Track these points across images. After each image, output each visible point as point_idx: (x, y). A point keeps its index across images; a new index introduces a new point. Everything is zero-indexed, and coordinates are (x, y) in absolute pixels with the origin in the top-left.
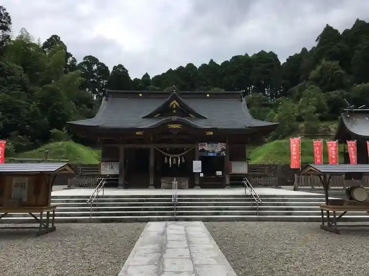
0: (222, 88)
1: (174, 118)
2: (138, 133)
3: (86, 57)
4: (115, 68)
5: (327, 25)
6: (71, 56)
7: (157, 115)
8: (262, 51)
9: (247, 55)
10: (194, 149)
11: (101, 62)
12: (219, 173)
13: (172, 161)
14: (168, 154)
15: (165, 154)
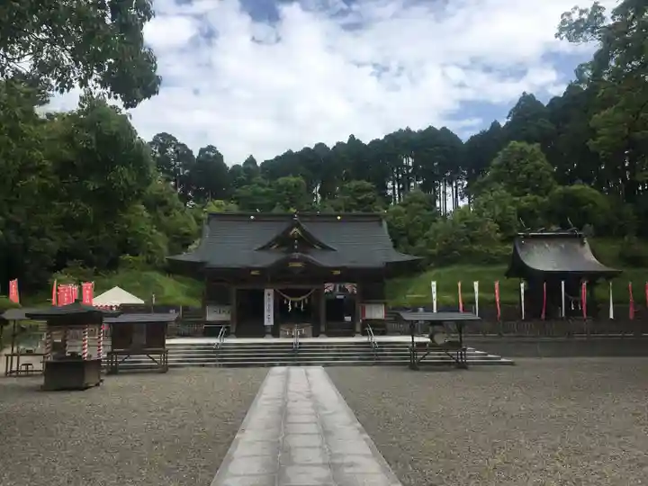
0: (368, 181)
1: (296, 255)
2: (253, 273)
3: (159, 135)
4: (202, 151)
5: (524, 93)
7: (275, 247)
8: (430, 127)
9: (408, 130)
10: (319, 291)
11: (182, 142)
12: (348, 319)
13: (293, 305)
14: (288, 297)
15: (285, 296)
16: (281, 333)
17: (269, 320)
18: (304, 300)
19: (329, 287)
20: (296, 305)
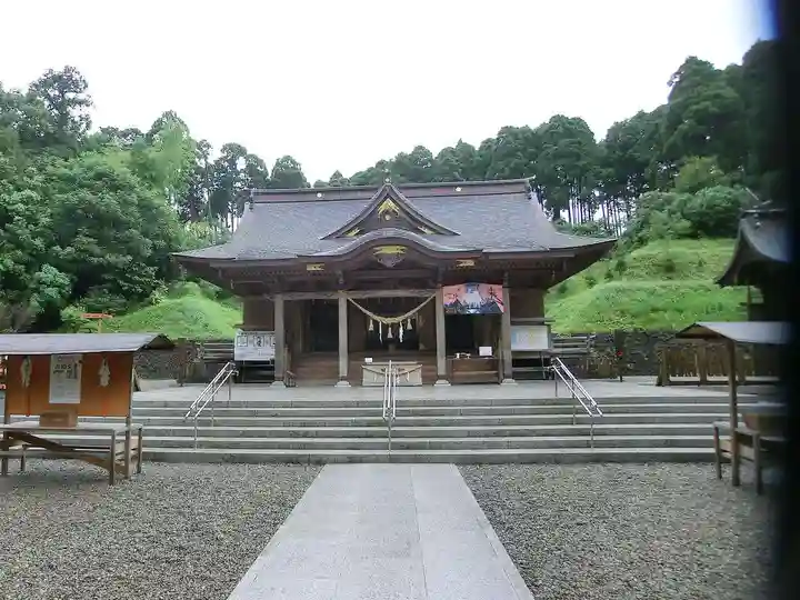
1: (389, 232)
2: (311, 268)
3: (227, 145)
4: (279, 162)
7: (354, 233)
10: (434, 300)
12: (485, 351)
14: (375, 317)
15: (369, 314)
18: (405, 321)
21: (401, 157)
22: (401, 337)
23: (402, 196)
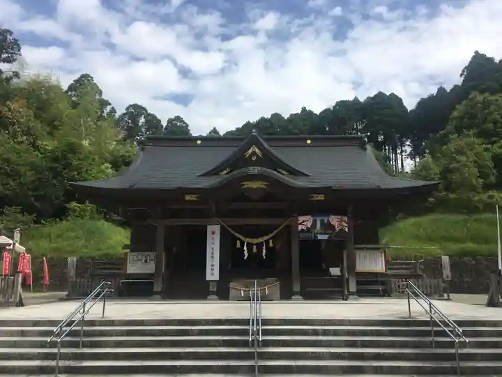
1: (255, 170)
2: (187, 197)
3: (131, 106)
4: (170, 121)
5: (476, 52)
6: (110, 104)
7: (225, 172)
8: (380, 93)
9: (356, 99)
10: (288, 227)
11: (151, 113)
12: (335, 271)
13: (250, 250)
14: (242, 238)
15: (237, 235)
16: (232, 293)
17: (213, 273)
18: (267, 241)
19: (305, 222)
20: (255, 250)
21: (263, 119)
22: (264, 254)
23: (266, 145)
